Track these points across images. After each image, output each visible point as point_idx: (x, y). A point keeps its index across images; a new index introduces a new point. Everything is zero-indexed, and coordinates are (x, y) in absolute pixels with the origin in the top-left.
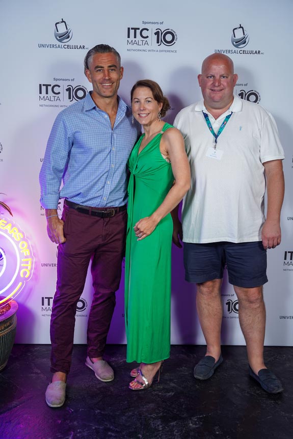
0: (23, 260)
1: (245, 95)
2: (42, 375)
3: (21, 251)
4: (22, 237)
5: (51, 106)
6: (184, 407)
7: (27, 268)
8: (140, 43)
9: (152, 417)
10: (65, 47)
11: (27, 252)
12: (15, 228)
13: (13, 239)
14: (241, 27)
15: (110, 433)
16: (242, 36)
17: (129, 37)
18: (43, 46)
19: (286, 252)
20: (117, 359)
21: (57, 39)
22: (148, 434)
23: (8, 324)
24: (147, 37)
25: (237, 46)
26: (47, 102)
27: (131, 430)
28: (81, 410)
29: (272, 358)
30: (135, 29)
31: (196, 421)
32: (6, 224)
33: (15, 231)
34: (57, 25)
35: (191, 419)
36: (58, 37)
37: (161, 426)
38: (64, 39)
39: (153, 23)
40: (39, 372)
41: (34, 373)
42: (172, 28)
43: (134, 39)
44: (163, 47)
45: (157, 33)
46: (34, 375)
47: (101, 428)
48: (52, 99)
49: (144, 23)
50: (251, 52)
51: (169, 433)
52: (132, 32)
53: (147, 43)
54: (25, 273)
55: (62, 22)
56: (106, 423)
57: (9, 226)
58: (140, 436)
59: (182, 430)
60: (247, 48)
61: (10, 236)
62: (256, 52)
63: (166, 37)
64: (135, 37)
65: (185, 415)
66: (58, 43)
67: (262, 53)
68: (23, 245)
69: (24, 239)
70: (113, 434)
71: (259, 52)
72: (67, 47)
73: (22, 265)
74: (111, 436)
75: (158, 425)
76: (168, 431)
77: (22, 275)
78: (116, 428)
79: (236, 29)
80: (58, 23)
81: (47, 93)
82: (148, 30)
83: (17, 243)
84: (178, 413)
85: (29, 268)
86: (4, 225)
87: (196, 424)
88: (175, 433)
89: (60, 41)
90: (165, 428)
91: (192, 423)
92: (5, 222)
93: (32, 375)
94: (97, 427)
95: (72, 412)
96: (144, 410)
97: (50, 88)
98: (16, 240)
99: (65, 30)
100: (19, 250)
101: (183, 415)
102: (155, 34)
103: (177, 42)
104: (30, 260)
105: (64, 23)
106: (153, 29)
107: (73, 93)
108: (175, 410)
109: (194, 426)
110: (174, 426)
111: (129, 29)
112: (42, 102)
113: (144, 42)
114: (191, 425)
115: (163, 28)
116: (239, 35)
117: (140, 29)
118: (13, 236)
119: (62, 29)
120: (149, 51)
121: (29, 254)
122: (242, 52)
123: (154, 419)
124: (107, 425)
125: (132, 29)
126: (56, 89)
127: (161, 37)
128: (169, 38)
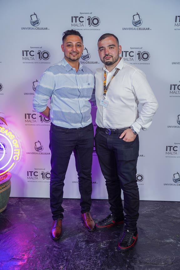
0: (15, 150)
1: (141, 54)
2: (24, 215)
3: (14, 145)
4: (14, 137)
5: (29, 63)
6: (100, 235)
7: (17, 154)
8: (79, 25)
9: (80, 240)
10: (36, 29)
11: (17, 146)
12: (10, 132)
13: (9, 138)
14: (137, 14)
15: (54, 249)
16: (138, 19)
17: (72, 22)
18: (24, 28)
19: (167, 147)
20: (68, 207)
21: (32, 24)
22: (76, 250)
23: (4, 186)
24: (83, 21)
25: (135, 26)
26: (27, 61)
27: (67, 248)
28: (41, 235)
29: (158, 208)
30: (76, 17)
31: (105, 244)
32: (5, 130)
33: (10, 134)
34: (32, 16)
35: (102, 242)
36: (32, 23)
37: (84, 246)
38: (35, 24)
39: (86, 13)
40: (23, 213)
41: (20, 214)
42: (97, 16)
43: (75, 23)
44: (92, 27)
45: (89, 19)
46: (20, 215)
47: (50, 246)
48: (30, 59)
49: (81, 13)
50: (144, 29)
51: (88, 250)
52: (74, 19)
53: (83, 25)
54: (16, 158)
55: (34, 15)
56: (53, 243)
57: (7, 131)
58: (71, 251)
59: (96, 248)
60: (142, 26)
61: (7, 137)
62: (147, 29)
63: (94, 21)
64: (76, 22)
65: (100, 240)
66: (32, 27)
67: (150, 29)
68: (15, 142)
69: (15, 138)
70: (56, 250)
71: (149, 29)
72: (37, 29)
73: (15, 153)
74: (55, 250)
75: (83, 245)
76: (88, 249)
77: (14, 159)
78: (59, 246)
79: (135, 15)
80: (32, 15)
81: (27, 55)
82: (83, 17)
83: (11, 141)
84: (96, 239)
85: (19, 155)
86: (3, 130)
87: (105, 245)
88: (91, 250)
89: (33, 25)
90: (86, 247)
91: (103, 244)
92: (4, 129)
93: (19, 215)
94: (48, 245)
95: (36, 236)
96: (77, 236)
97: (28, 53)
98: (11, 139)
99: (36, 19)
100: (13, 144)
101: (99, 240)
102: (88, 20)
103: (100, 24)
104: (19, 150)
105: (35, 15)
106: (86, 17)
107: (41, 55)
108: (95, 237)
109: (103, 246)
110: (91, 246)
111: (72, 17)
112: (24, 61)
113: (81, 25)
114: (102, 245)
115: (92, 16)
116: (137, 18)
117: (79, 17)
118: (9, 137)
119: (34, 18)
120: (84, 30)
121: (18, 147)
122: (139, 29)
123: (82, 241)
124: (54, 244)
125: (74, 17)
126: (32, 53)
127: (91, 21)
128: (95, 22)
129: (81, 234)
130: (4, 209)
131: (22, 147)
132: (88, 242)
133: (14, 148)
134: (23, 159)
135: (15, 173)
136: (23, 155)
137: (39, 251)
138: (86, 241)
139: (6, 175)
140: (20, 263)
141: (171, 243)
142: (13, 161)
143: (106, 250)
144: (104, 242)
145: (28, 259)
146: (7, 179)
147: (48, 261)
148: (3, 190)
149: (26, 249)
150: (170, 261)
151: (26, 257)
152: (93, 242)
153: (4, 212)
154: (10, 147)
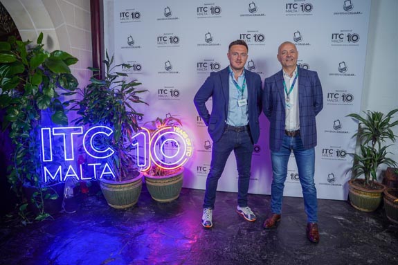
0: (187, 148)
1: (302, 66)
4: (187, 136)
7: (190, 151)
10: (210, 45)
11: (190, 144)
12: (184, 132)
13: (183, 137)
14: (298, 32)
16: (299, 36)
24: (250, 38)
25: (296, 41)
30: (244, 35)
34: (206, 35)
35: (262, 231)
36: (206, 40)
39: (253, 31)
42: (262, 33)
44: (258, 43)
45: (255, 36)
48: (203, 69)
49: (248, 31)
50: (304, 44)
53: (250, 41)
54: (189, 154)
55: (208, 33)
58: (234, 236)
59: (256, 236)
60: (302, 42)
63: (259, 38)
64: (244, 38)
66: (206, 43)
67: (310, 45)
68: (188, 140)
69: (189, 137)
71: (308, 44)
73: (187, 150)
75: (245, 233)
76: (249, 236)
77: (187, 155)
79: (296, 33)
81: (201, 67)
82: (250, 35)
83: (185, 139)
87: (264, 234)
88: (252, 237)
89: (208, 42)
90: (248, 234)
92: (180, 129)
93: (189, 203)
97: (202, 64)
99: (210, 37)
100: (186, 143)
101: (259, 229)
103: (265, 40)
104: (191, 148)
106: (253, 34)
107: (213, 67)
110: (252, 234)
113: (248, 41)
114: (262, 234)
115: (258, 34)
116: (297, 36)
117: (246, 35)
119: (208, 37)
122: (299, 44)
123: (244, 229)
125: (242, 34)
126: (205, 65)
127: (257, 38)
128: (261, 38)
129: (243, 223)
130: (177, 197)
131: (194, 146)
132: (249, 230)
133: (187, 146)
134: (194, 156)
135: (187, 167)
136: (194, 153)
137: (206, 234)
138: (247, 229)
139: (180, 169)
140: (190, 242)
141: (324, 235)
142: (185, 157)
143: (265, 238)
144: (264, 231)
145: (198, 239)
146: (181, 172)
147: (215, 243)
148: (178, 181)
149: (195, 231)
150: (323, 250)
151: (196, 238)
152: (254, 230)
153: (177, 199)
154: (184, 145)
